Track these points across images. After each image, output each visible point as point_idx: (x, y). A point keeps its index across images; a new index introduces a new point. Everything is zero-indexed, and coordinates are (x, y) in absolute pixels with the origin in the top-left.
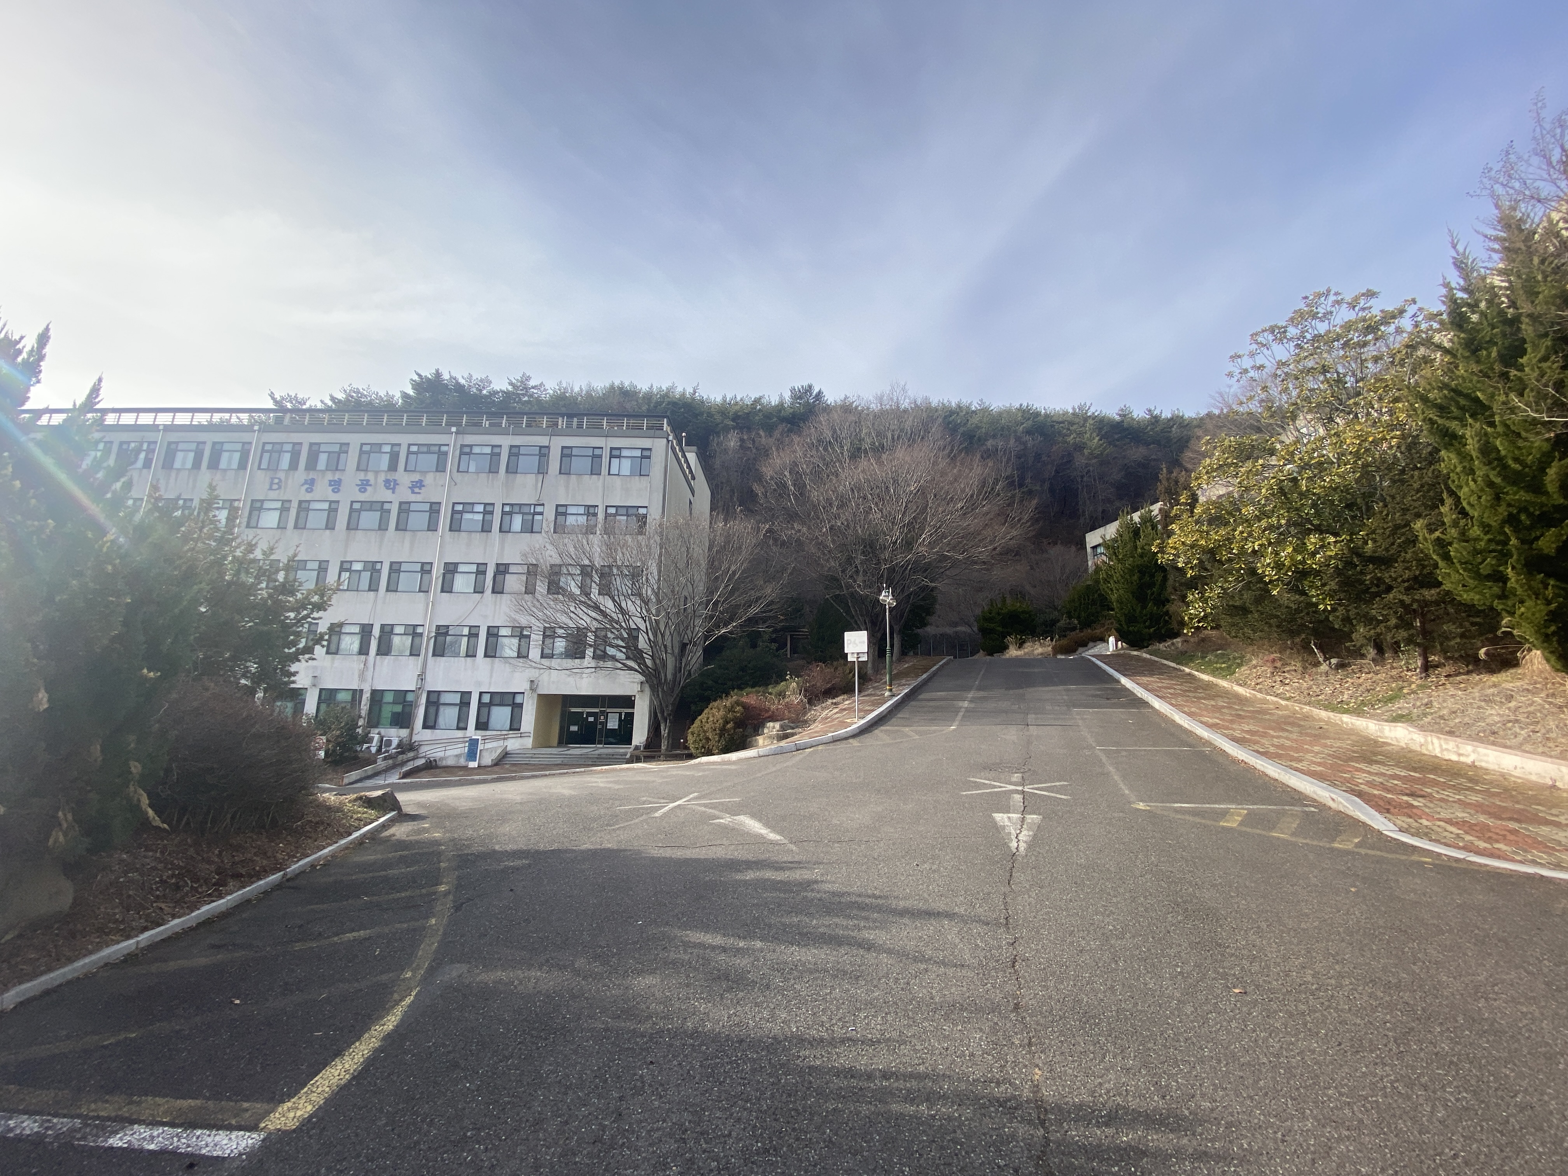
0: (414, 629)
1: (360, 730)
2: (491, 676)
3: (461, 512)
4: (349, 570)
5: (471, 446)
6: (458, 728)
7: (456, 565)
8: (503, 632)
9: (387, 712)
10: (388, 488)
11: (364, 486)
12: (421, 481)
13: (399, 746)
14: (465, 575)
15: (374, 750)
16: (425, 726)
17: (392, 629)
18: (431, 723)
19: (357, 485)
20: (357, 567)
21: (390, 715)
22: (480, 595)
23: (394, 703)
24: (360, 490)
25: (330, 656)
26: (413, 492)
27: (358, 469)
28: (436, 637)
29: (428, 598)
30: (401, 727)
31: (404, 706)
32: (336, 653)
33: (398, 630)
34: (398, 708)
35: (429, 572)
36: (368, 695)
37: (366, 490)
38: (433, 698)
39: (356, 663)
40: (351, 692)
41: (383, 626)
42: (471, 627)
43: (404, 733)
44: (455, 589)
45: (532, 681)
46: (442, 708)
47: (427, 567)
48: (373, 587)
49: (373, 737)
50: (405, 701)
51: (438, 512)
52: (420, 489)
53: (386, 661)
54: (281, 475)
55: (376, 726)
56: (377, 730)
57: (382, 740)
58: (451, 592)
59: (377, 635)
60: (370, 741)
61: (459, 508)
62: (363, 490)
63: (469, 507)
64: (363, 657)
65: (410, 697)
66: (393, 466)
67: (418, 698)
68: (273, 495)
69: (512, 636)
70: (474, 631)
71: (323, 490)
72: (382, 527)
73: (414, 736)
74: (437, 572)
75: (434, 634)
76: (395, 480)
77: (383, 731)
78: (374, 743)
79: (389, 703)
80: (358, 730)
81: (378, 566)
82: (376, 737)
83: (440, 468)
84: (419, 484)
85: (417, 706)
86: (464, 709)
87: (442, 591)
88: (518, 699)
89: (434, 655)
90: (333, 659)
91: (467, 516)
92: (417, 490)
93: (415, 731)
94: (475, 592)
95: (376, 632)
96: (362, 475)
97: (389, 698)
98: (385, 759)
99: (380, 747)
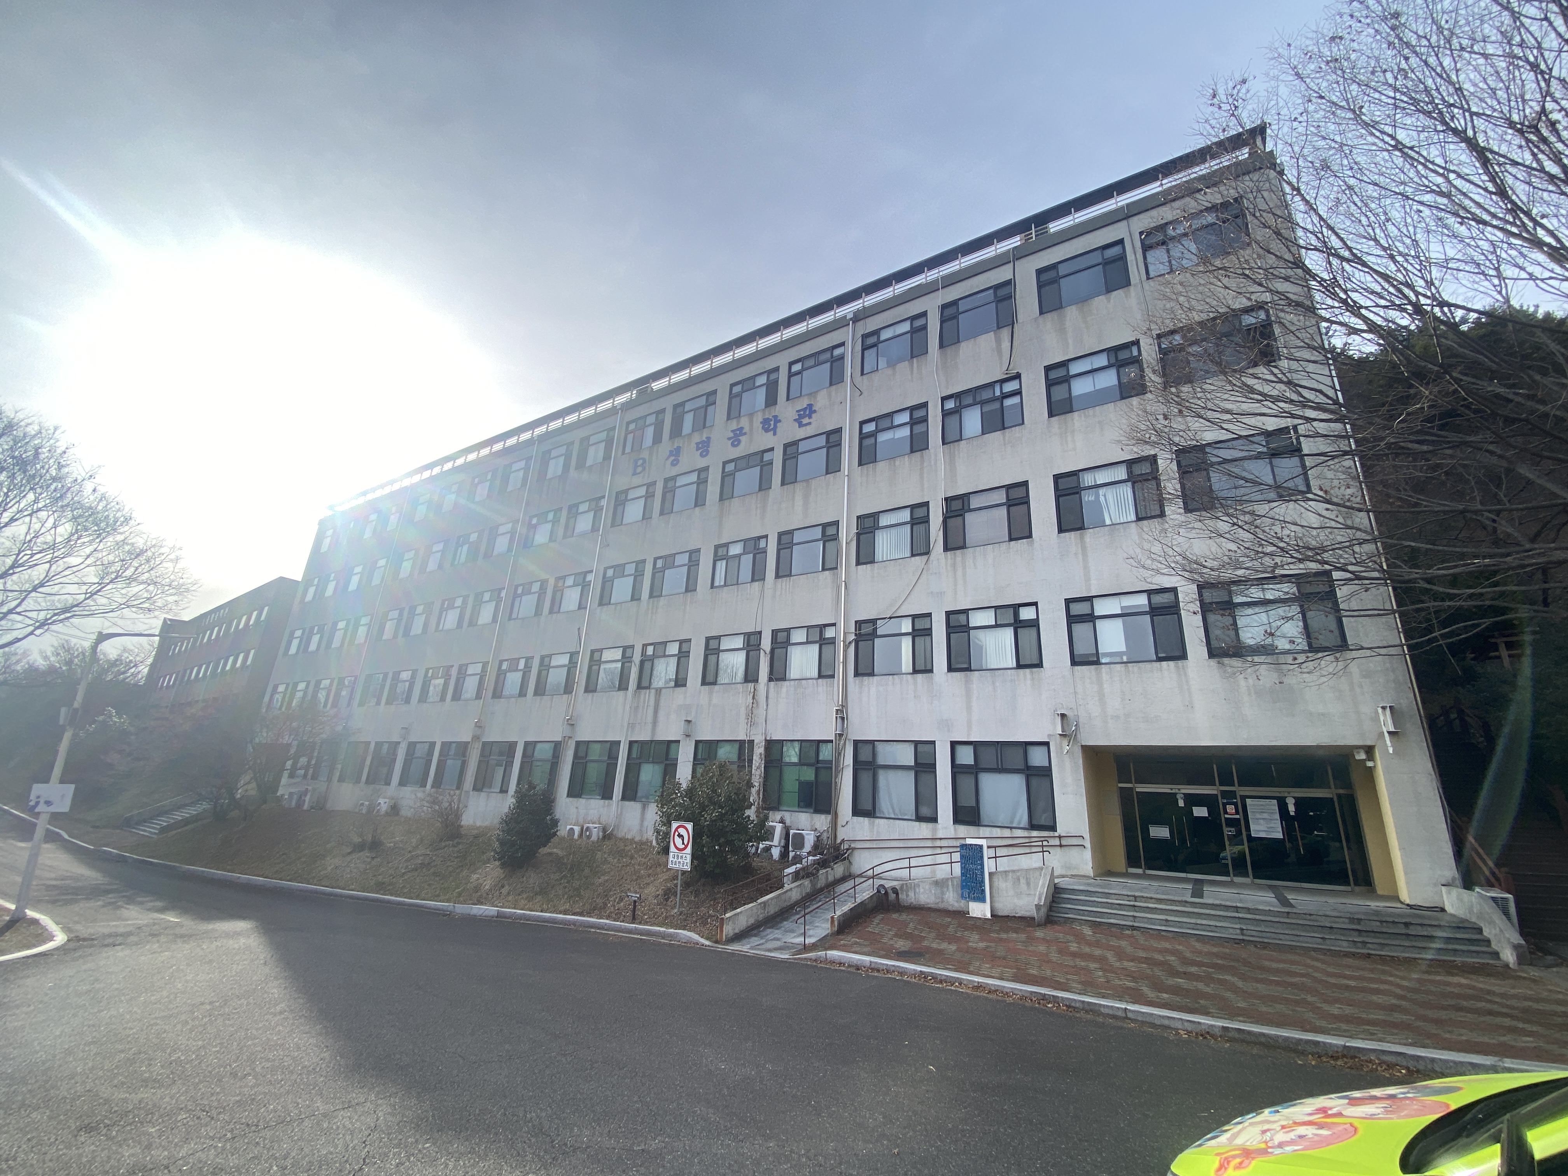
0: (821, 633)
1: (751, 813)
2: (969, 708)
3: (873, 435)
4: (727, 558)
5: (876, 333)
6: (919, 818)
7: (875, 516)
8: (978, 619)
9: (791, 781)
10: (767, 430)
11: (736, 438)
12: (810, 406)
13: (817, 847)
14: (893, 531)
15: (776, 853)
16: (857, 811)
17: (788, 637)
18: (867, 805)
19: (729, 439)
20: (736, 550)
21: (796, 788)
22: (925, 558)
23: (801, 763)
24: (733, 445)
25: (707, 687)
26: (801, 425)
27: (729, 418)
28: (857, 642)
29: (837, 577)
30: (817, 811)
31: (817, 769)
32: (714, 683)
33: (799, 636)
34: (809, 774)
35: (835, 538)
36: (762, 750)
37: (739, 442)
38: (865, 755)
39: (741, 697)
40: (737, 746)
41: (775, 633)
42: (914, 617)
43: (822, 822)
44: (879, 556)
45: (1063, 716)
46: (882, 776)
47: (831, 531)
48: (758, 575)
49: (774, 828)
50: (818, 761)
51: (839, 444)
52: (810, 417)
53: (784, 690)
54: (645, 454)
55: (776, 809)
56: (778, 816)
57: (787, 834)
58: (872, 562)
59: (768, 649)
60: (768, 835)
61: (870, 427)
62: (736, 442)
63: (884, 421)
64: (751, 686)
65: (826, 753)
66: (771, 400)
67: (839, 753)
68: (637, 481)
69: (997, 626)
70: (921, 624)
71: (691, 459)
72: (764, 485)
73: (839, 829)
74: (847, 533)
75: (853, 637)
76: (775, 417)
77: (787, 816)
78: (776, 842)
79: (794, 764)
80: (748, 812)
81: (762, 544)
82: (779, 828)
83: (836, 378)
84: (809, 411)
85: (839, 771)
86: (925, 778)
87: (858, 563)
88: (1037, 758)
89: (857, 674)
90: (711, 693)
91: (883, 437)
92: (805, 421)
93: (841, 821)
94: (913, 555)
95: (766, 643)
96: (734, 425)
97: (792, 755)
98: (797, 876)
99: (786, 847)
